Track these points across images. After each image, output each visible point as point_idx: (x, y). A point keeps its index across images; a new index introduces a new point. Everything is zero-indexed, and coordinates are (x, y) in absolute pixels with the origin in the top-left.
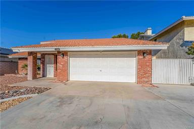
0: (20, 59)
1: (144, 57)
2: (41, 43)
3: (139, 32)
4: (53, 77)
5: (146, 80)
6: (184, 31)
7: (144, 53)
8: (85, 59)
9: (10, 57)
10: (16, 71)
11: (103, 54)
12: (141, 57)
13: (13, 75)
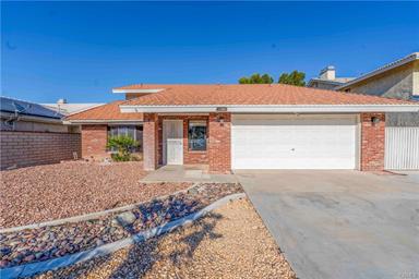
0: (85, 127)
1: (373, 124)
2: (114, 91)
3: (295, 73)
4: (182, 163)
5: (377, 164)
6: (411, 78)
7: (373, 119)
8: (263, 127)
9: (65, 122)
10: (75, 154)
11: (303, 119)
12: (368, 124)
13: (72, 162)
